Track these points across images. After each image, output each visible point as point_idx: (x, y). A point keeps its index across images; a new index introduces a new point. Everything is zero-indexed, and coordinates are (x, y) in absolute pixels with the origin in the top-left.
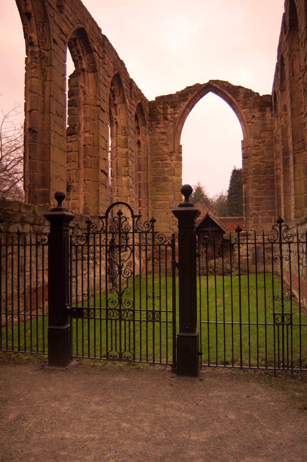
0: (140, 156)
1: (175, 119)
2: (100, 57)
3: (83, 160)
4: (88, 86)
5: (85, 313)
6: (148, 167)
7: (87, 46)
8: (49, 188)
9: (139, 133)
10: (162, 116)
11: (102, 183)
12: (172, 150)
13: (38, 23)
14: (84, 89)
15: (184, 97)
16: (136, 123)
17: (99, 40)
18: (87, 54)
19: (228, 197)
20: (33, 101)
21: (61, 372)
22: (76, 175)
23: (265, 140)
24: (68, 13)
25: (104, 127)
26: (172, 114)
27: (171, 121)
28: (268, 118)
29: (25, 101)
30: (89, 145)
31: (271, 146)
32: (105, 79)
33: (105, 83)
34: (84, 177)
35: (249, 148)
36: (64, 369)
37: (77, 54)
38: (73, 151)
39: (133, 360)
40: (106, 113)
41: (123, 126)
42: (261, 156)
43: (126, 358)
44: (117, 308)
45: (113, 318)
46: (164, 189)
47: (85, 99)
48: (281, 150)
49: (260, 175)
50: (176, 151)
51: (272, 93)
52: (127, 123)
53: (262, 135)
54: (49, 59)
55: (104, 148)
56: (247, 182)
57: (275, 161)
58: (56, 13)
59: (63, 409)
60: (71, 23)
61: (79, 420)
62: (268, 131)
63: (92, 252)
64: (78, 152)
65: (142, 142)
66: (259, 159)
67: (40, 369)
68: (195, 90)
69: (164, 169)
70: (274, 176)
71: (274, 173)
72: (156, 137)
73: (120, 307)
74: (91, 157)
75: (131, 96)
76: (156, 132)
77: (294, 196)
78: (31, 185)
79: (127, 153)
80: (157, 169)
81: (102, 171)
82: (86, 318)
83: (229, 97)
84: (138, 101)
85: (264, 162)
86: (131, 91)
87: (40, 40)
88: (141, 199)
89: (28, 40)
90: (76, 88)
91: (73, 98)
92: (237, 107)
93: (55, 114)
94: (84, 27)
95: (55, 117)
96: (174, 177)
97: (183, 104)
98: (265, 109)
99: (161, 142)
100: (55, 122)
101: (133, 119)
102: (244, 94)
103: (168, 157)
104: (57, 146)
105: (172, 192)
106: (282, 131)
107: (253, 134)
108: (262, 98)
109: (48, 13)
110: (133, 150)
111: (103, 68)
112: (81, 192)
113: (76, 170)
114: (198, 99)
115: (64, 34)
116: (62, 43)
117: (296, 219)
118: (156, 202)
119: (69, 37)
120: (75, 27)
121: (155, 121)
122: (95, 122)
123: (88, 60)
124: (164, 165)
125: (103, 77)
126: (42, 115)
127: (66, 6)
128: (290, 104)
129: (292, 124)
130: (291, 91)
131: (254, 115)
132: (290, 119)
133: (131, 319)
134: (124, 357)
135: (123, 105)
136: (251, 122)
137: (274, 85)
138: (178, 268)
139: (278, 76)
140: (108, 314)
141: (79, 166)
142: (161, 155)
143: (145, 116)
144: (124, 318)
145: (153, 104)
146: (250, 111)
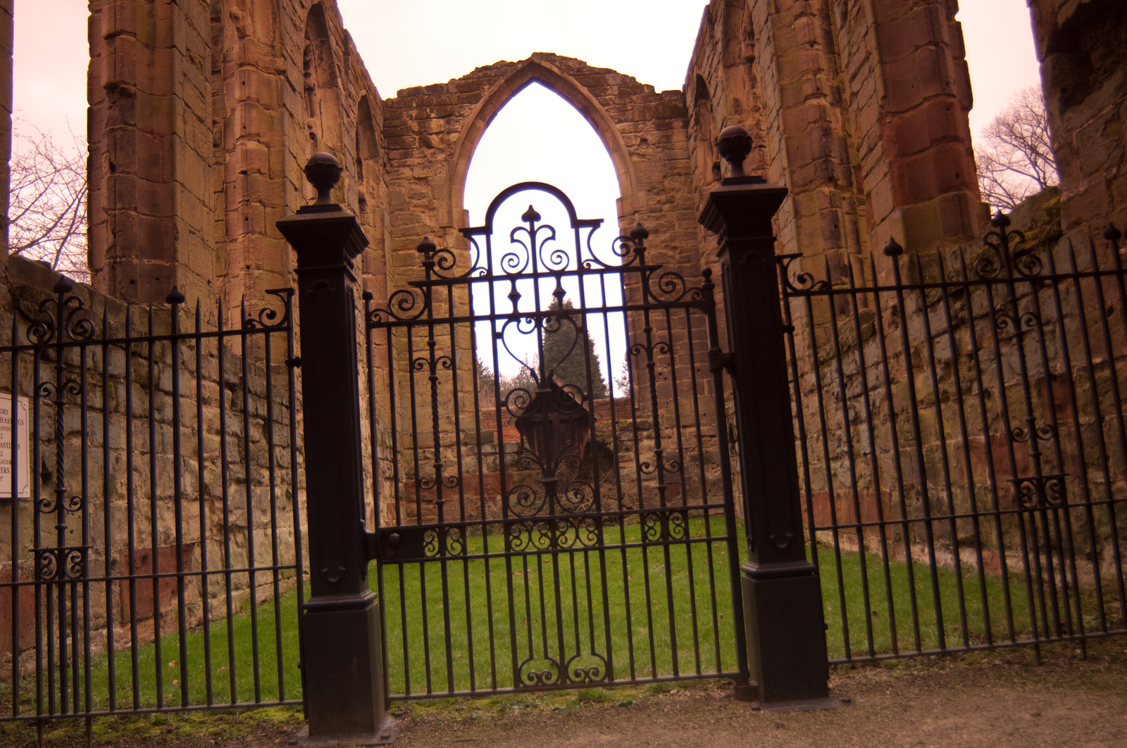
1: (449, 144)
3: (242, 214)
4: (252, 17)
5: (431, 543)
6: (385, 263)
8: (174, 258)
9: (361, 177)
10: (417, 137)
12: (445, 222)
14: (241, 24)
15: (471, 91)
22: (218, 259)
23: (673, 197)
25: (294, 129)
26: (442, 132)
27: (440, 149)
28: (679, 145)
29: (89, 13)
30: (259, 171)
31: (689, 211)
32: (294, 8)
33: (295, 19)
34: (245, 260)
35: (636, 215)
36: (375, 741)
40: (298, 96)
41: (331, 145)
42: (668, 235)
43: (581, 677)
44: (541, 515)
45: (531, 549)
47: (244, 50)
50: (455, 225)
52: (340, 138)
53: (667, 183)
55: (297, 184)
57: (701, 246)
62: (679, 175)
64: (223, 194)
65: (367, 198)
66: (663, 242)
68: (497, 76)
72: (403, 189)
73: (552, 511)
74: (264, 206)
75: (347, 73)
76: (403, 176)
78: (118, 248)
80: (408, 270)
82: (433, 559)
83: (582, 94)
84: (361, 89)
85: (675, 248)
86: (346, 60)
92: (602, 118)
93: (184, 53)
95: (185, 62)
97: (470, 109)
98: (671, 123)
99: (415, 202)
100: (185, 75)
101: (354, 134)
102: (620, 88)
103: (437, 240)
104: (191, 144)
107: (644, 181)
108: (662, 99)
112: (236, 303)
114: (505, 97)
117: (812, 351)
121: (399, 149)
122: (272, 113)
126: (148, 50)
128: (775, 78)
129: (784, 124)
130: (776, 47)
131: (645, 137)
132: (778, 114)
133: (591, 543)
134: (577, 675)
135: (328, 93)
136: (638, 154)
137: (695, 63)
138: (729, 372)
139: (712, 37)
140: (511, 538)
141: (227, 231)
142: (418, 235)
143: (376, 133)
144: (567, 545)
145: (392, 107)
146: (636, 127)
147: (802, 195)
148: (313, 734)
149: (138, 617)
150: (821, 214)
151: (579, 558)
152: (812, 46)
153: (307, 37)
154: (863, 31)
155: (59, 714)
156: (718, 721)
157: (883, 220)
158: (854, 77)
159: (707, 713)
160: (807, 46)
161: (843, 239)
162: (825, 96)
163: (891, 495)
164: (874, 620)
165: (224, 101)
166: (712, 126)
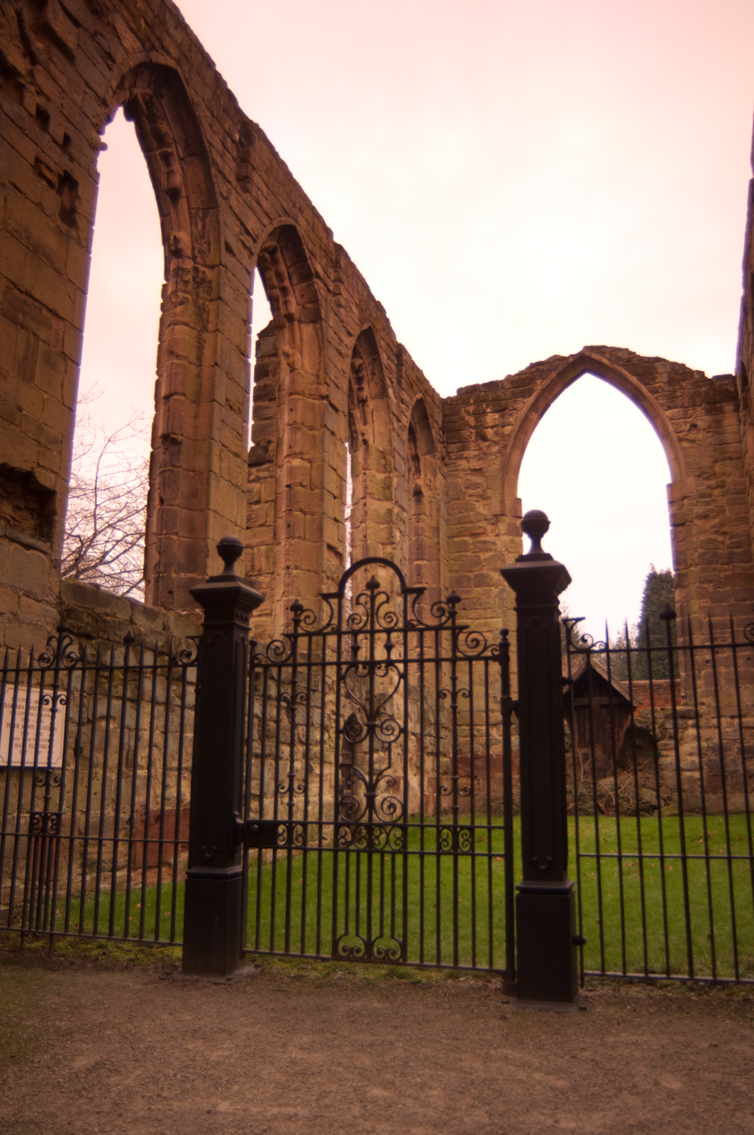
0: (421, 524)
1: (503, 436)
2: (329, 291)
3: (286, 521)
4: (301, 353)
5: (282, 835)
6: (439, 550)
7: (301, 264)
9: (418, 471)
10: (474, 431)
11: (329, 575)
12: (497, 510)
13: (194, 211)
14: (291, 360)
15: (524, 386)
16: (412, 446)
17: (327, 253)
18: (298, 283)
20: (176, 374)
21: (214, 987)
22: (268, 558)
23: (724, 482)
24: (259, 192)
25: (335, 444)
26: (496, 426)
27: (494, 442)
28: (729, 429)
29: (157, 377)
30: (301, 484)
31: (740, 495)
32: (339, 338)
33: (340, 348)
34: (286, 561)
35: (685, 501)
36: (222, 980)
37: (276, 283)
38: (263, 501)
40: (341, 416)
41: (381, 449)
42: (717, 520)
43: (383, 955)
44: (362, 821)
45: (353, 847)
46: (481, 605)
47: (293, 381)
49: (718, 566)
50: (507, 513)
51: (737, 370)
52: (390, 442)
53: (717, 468)
54: (214, 285)
55: (336, 493)
56: (685, 583)
57: (752, 531)
58: (233, 191)
59: (215, 1056)
60: (267, 214)
61: (255, 1077)
62: (731, 459)
63: (301, 742)
64: (273, 503)
65: (426, 492)
66: (713, 527)
68: (549, 371)
69: (478, 556)
72: (460, 480)
73: (370, 818)
74: (305, 514)
75: (399, 383)
76: (460, 468)
78: (162, 565)
79: (390, 511)
80: (463, 556)
81: (330, 547)
82: (282, 847)
83: (632, 384)
84: (416, 394)
85: (725, 533)
86: (399, 371)
87: (196, 246)
89: (169, 246)
90: (273, 359)
91: (266, 381)
92: (652, 405)
93: (223, 403)
94: (293, 223)
95: (224, 411)
97: (523, 403)
98: (721, 407)
99: (470, 492)
100: (223, 421)
101: (405, 435)
102: (669, 375)
103: (489, 528)
104: (226, 477)
105: (499, 612)
107: (694, 466)
108: (713, 384)
109: (217, 190)
110: (405, 506)
111: (336, 315)
112: (278, 598)
113: (267, 545)
114: (557, 390)
115: (249, 234)
116: (245, 254)
119: (260, 242)
120: (274, 222)
121: (456, 443)
122: (316, 433)
123: (302, 296)
124: (478, 545)
125: (335, 333)
126: (194, 405)
127: (255, 177)
131: (695, 422)
133: (397, 848)
134: (379, 953)
135: (380, 403)
136: (688, 440)
140: (339, 836)
141: (275, 535)
142: (472, 523)
143: (433, 431)
144: (379, 848)
145: (451, 404)
146: (686, 413)
148: (183, 970)
149: (148, 865)
151: (388, 858)
153: (355, 357)
155: (41, 930)
165: (277, 424)
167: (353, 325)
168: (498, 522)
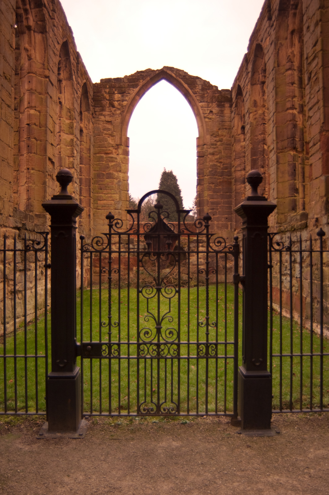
0: (82, 147)
1: (122, 106)
2: (50, 16)
3: (27, 144)
4: (35, 50)
5: (105, 350)
6: (90, 160)
9: (81, 120)
10: (108, 102)
11: (49, 174)
12: (118, 143)
14: (29, 53)
15: (134, 82)
18: (34, 8)
19: (157, 200)
22: (15, 163)
23: (222, 139)
25: (52, 104)
26: (119, 100)
27: (118, 108)
28: (227, 115)
30: (35, 124)
31: (229, 146)
32: (54, 45)
33: (54, 50)
34: (27, 165)
35: (205, 146)
37: (21, 6)
39: (177, 413)
40: (54, 87)
41: (68, 107)
42: (218, 156)
43: (167, 411)
44: (153, 342)
45: (148, 356)
46: (109, 187)
47: (30, 65)
48: (250, 149)
49: (217, 177)
50: (123, 144)
51: (233, 87)
52: (73, 104)
53: (220, 132)
55: (52, 130)
56: (202, 183)
57: (233, 163)
62: (226, 129)
64: (18, 133)
65: (84, 130)
66: (216, 159)
67: (38, 439)
68: (146, 76)
69: (108, 164)
70: (231, 179)
71: (231, 176)
72: (100, 126)
73: (159, 340)
74: (37, 141)
75: (77, 73)
76: (101, 120)
77: (277, 200)
79: (72, 140)
80: (100, 163)
81: (50, 159)
82: (105, 358)
83: (185, 88)
84: (83, 80)
85: (221, 162)
86: (77, 66)
88: (82, 197)
92: (193, 99)
93: (2, 75)
95: (2, 80)
96: (120, 173)
97: (133, 91)
98: (224, 105)
99: (105, 132)
100: (2, 86)
101: (79, 102)
102: (202, 86)
103: (114, 151)
104: (4, 119)
105: (117, 191)
106: (251, 129)
107: (210, 130)
108: (221, 93)
110: (79, 138)
111: (53, 31)
113: (14, 155)
114: (149, 86)
117: (278, 225)
118: (99, 202)
121: (99, 107)
122: (42, 96)
123: (36, 16)
124: (108, 159)
125: (52, 41)
128: (274, 97)
129: (276, 120)
130: (276, 83)
131: (212, 110)
132: (273, 115)
133: (174, 355)
134: (164, 410)
135: (68, 83)
136: (208, 118)
137: (238, 79)
138: (242, 284)
139: (247, 69)
140: (140, 350)
141: (19, 150)
142: (106, 147)
143: (89, 100)
144: (164, 355)
145: (97, 87)
146: (208, 105)
147: (281, 154)
150: (289, 164)
151: (169, 361)
152: (292, 85)
153: (60, 57)
154: (317, 89)
156: (223, 438)
157: (316, 178)
158: (310, 109)
159: (218, 432)
160: (291, 85)
161: (297, 176)
162: (296, 109)
163: (306, 298)
164: (294, 378)
165: (20, 88)
166: (243, 109)
167: (60, 38)
168: (118, 148)
